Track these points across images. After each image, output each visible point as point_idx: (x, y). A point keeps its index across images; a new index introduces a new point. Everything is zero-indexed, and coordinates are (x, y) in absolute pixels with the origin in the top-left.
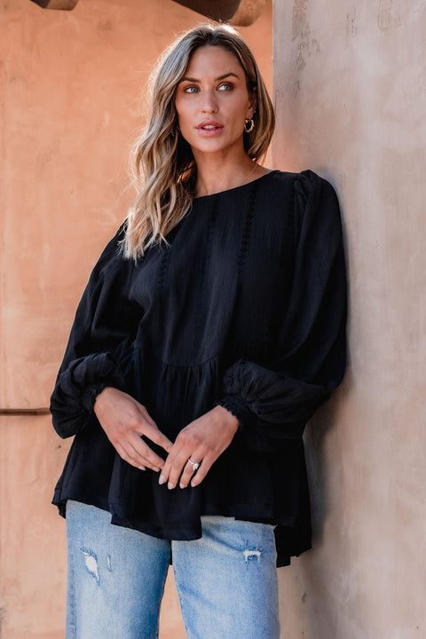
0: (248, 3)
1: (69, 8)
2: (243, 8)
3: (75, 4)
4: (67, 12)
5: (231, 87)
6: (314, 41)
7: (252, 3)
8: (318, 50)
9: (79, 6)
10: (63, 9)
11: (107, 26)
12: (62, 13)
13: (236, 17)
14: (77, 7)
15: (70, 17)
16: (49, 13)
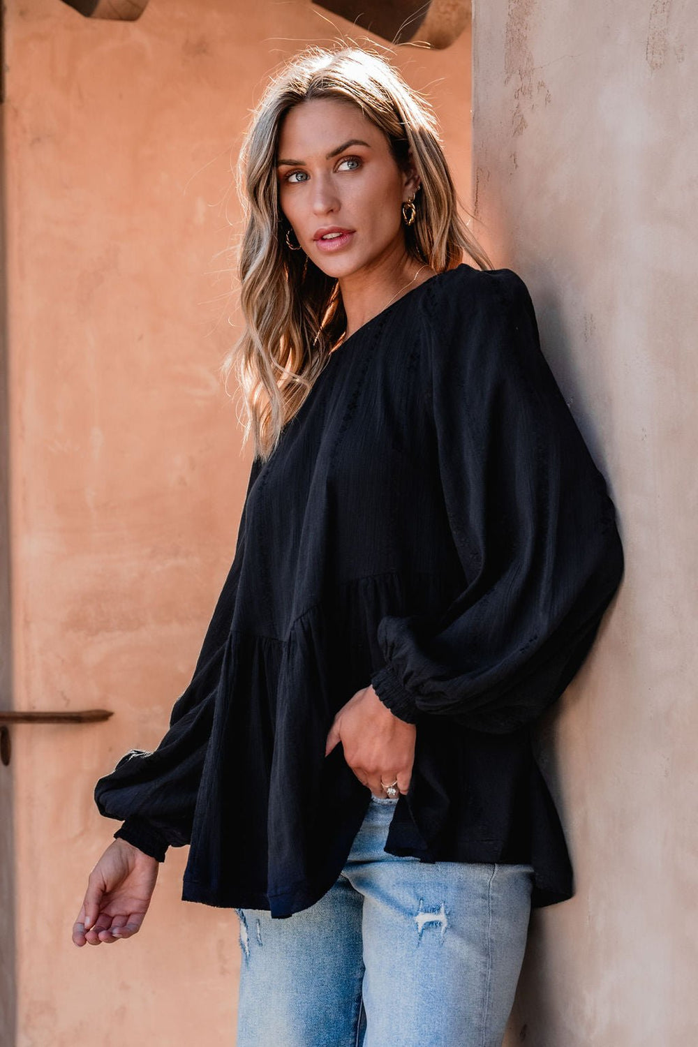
0: (442, 9)
1: (131, 15)
2: (434, 16)
3: (142, 10)
4: (130, 25)
5: (358, 162)
6: (541, 85)
7: (449, 9)
8: (548, 100)
9: (151, 12)
10: (121, 19)
11: (199, 48)
12: (120, 25)
13: (422, 32)
14: (146, 15)
15: (134, 32)
16: (97, 26)
